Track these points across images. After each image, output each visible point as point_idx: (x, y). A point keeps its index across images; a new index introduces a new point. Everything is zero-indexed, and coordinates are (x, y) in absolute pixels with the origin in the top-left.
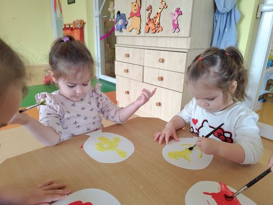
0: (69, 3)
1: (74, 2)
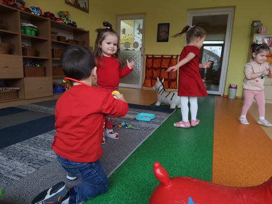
0: (158, 41)
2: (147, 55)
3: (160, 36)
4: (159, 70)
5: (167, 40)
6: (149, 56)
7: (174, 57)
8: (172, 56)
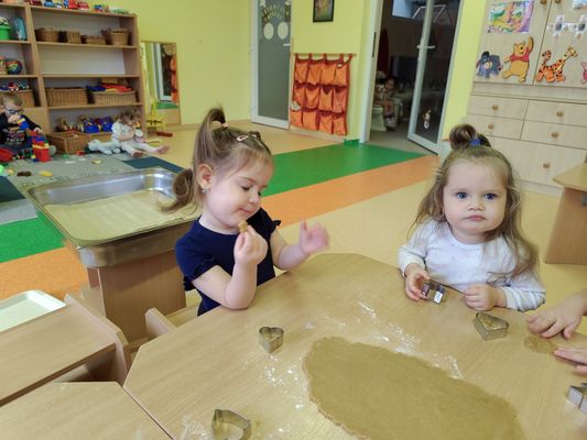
0: (315, 21)
1: (331, 20)
2: (297, 55)
3: (319, 9)
4: (317, 90)
5: (330, 19)
6: (300, 58)
7: (346, 59)
8: (342, 56)
